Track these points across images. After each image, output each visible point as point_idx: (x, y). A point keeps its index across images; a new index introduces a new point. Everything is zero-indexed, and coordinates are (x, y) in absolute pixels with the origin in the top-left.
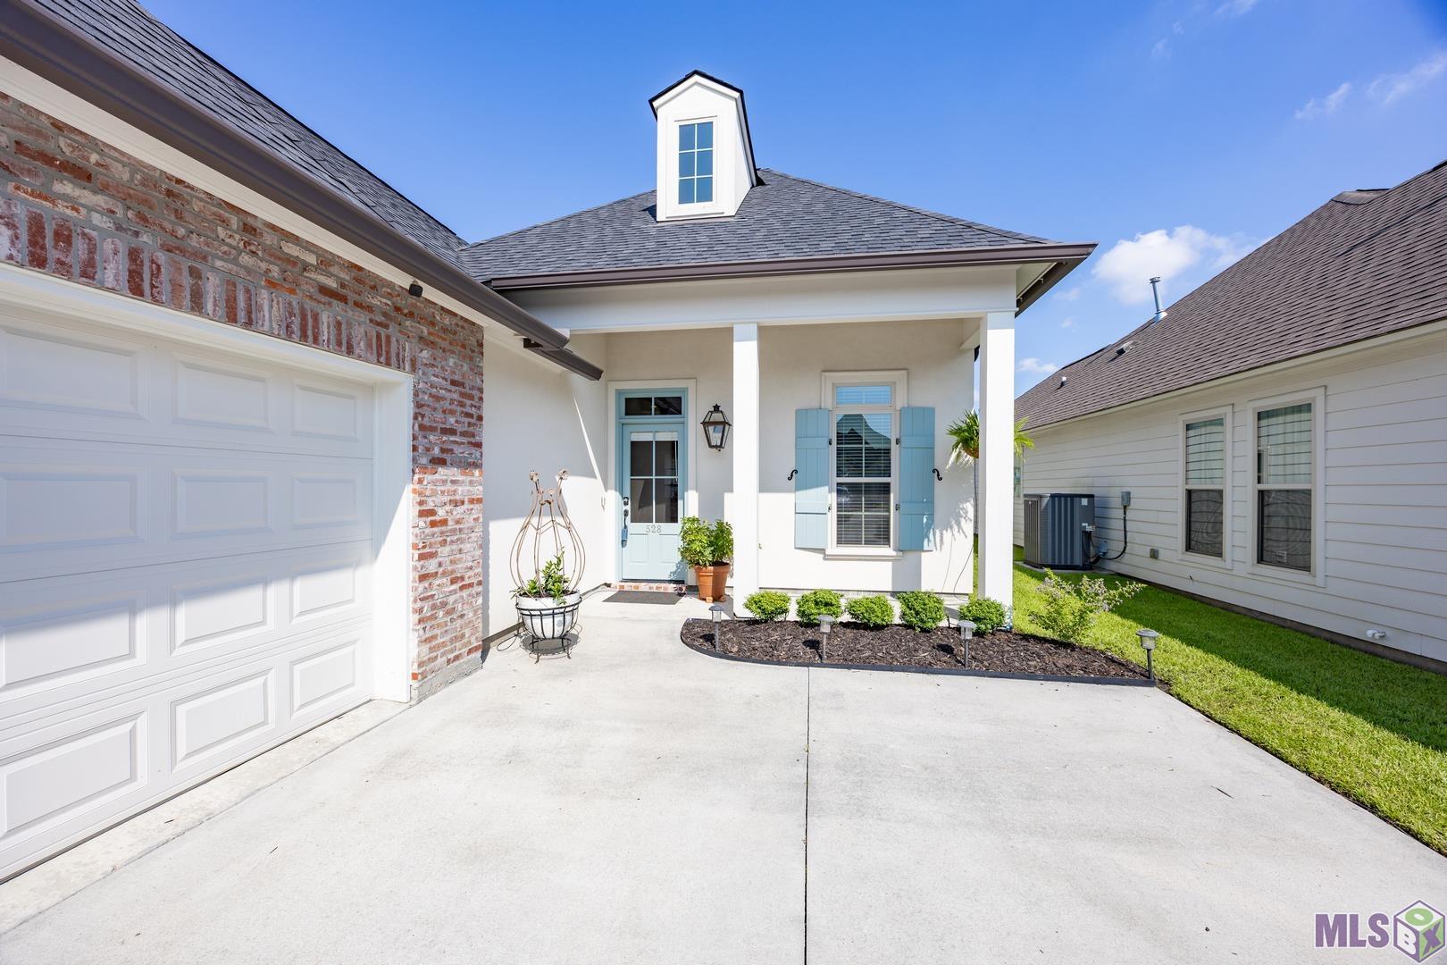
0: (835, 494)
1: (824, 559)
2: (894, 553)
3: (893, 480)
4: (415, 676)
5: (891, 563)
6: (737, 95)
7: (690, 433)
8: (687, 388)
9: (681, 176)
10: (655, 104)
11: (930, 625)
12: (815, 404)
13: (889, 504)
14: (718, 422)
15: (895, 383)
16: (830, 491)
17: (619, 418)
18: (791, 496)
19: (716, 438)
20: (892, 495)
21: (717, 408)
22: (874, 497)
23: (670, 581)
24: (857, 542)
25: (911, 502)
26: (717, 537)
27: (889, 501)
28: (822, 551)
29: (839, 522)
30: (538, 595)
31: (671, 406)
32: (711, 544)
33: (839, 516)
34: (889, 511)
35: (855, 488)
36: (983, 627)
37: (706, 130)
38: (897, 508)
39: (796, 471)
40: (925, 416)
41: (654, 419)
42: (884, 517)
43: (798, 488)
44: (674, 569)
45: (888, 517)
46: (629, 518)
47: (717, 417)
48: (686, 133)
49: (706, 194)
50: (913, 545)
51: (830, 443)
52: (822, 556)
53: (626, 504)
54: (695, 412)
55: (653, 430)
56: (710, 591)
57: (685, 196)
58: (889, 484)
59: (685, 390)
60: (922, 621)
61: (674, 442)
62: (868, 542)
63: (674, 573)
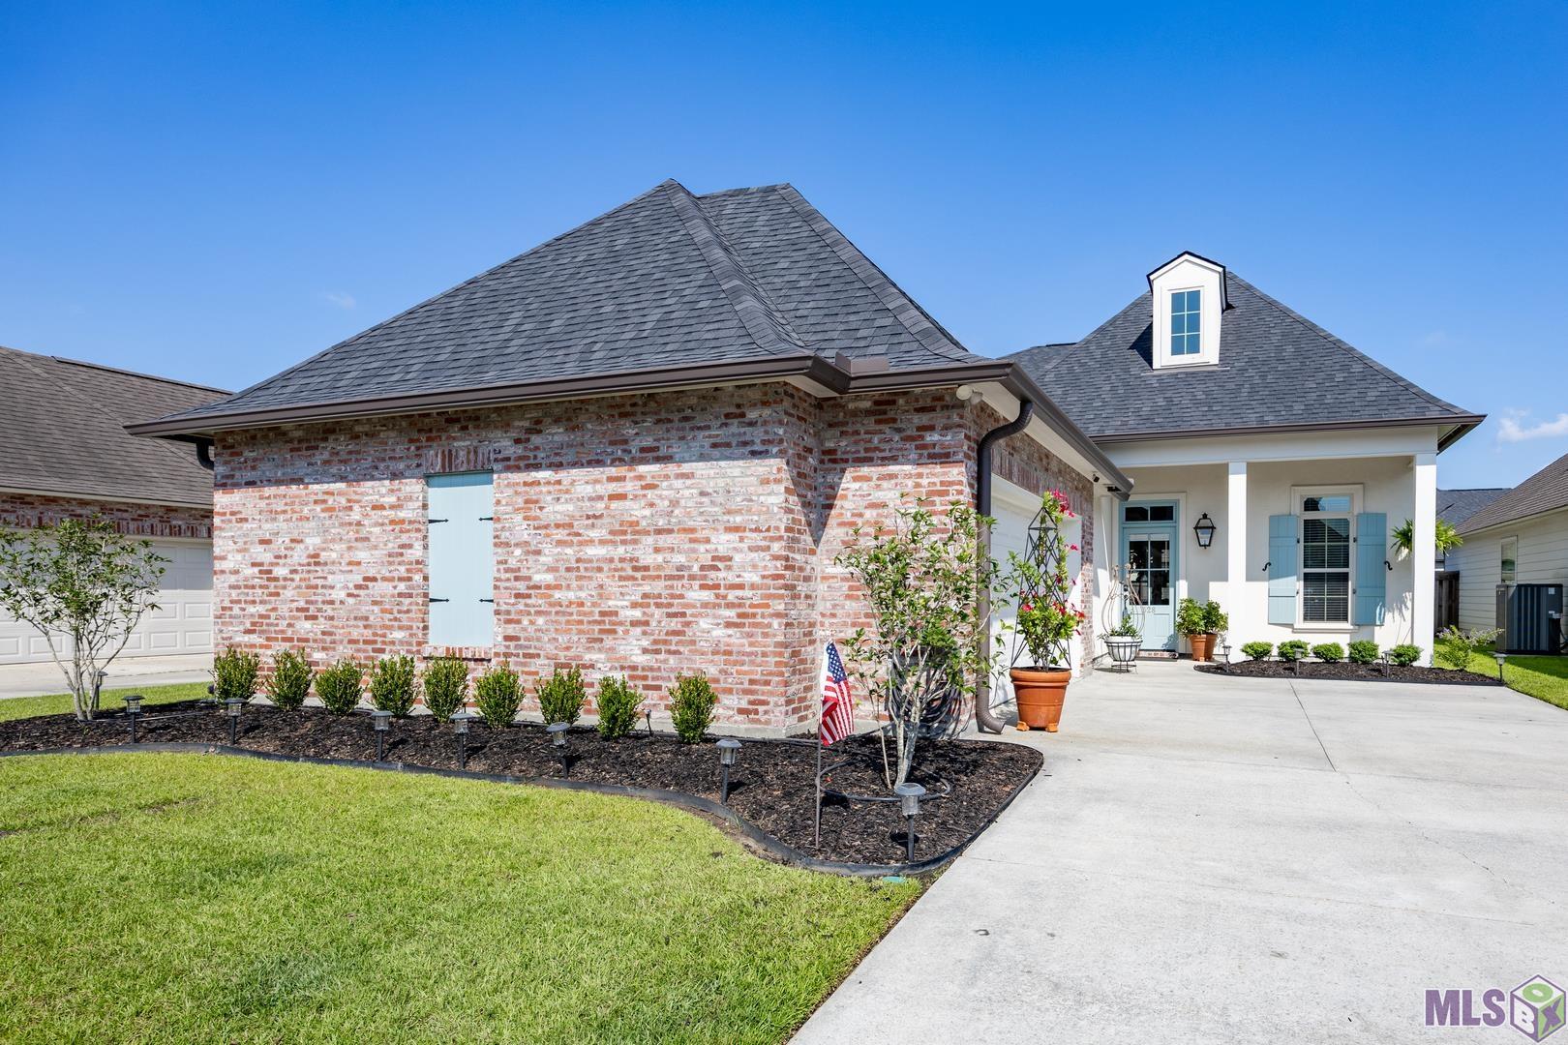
0: (1302, 583)
1: (1293, 632)
2: (1352, 627)
3: (1351, 570)
4: (1082, 665)
5: (1348, 635)
6: (1221, 270)
7: (1182, 534)
8: (1179, 500)
9: (1173, 333)
10: (1152, 277)
11: (1368, 659)
12: (1286, 511)
13: (1347, 589)
14: (1208, 528)
15: (1352, 494)
16: (1298, 580)
17: (1121, 523)
18: (1266, 583)
19: (1205, 540)
20: (1350, 583)
21: (1205, 516)
22: (1334, 584)
23: (1164, 650)
24: (1321, 618)
25: (1367, 587)
26: (1209, 613)
27: (1347, 587)
28: (1291, 626)
29: (1305, 604)
30: (1120, 634)
31: (1164, 513)
32: (1204, 618)
33: (1305, 599)
34: (1347, 595)
35: (1320, 577)
36: (1403, 659)
37: (1194, 297)
38: (1354, 592)
39: (1270, 564)
40: (1380, 519)
41: (1149, 523)
42: (1344, 599)
43: (1271, 578)
44: (1166, 641)
45: (1347, 599)
46: (1128, 601)
47: (1204, 523)
48: (1177, 299)
49: (1194, 348)
50: (1368, 621)
51: (1298, 542)
52: (1291, 630)
53: (1126, 590)
54: (1186, 520)
55: (1149, 532)
56: (1203, 652)
57: (1177, 349)
58: (1347, 573)
59: (1177, 502)
60: (1362, 656)
61: (1164, 542)
62: (1330, 619)
63: (1166, 645)
